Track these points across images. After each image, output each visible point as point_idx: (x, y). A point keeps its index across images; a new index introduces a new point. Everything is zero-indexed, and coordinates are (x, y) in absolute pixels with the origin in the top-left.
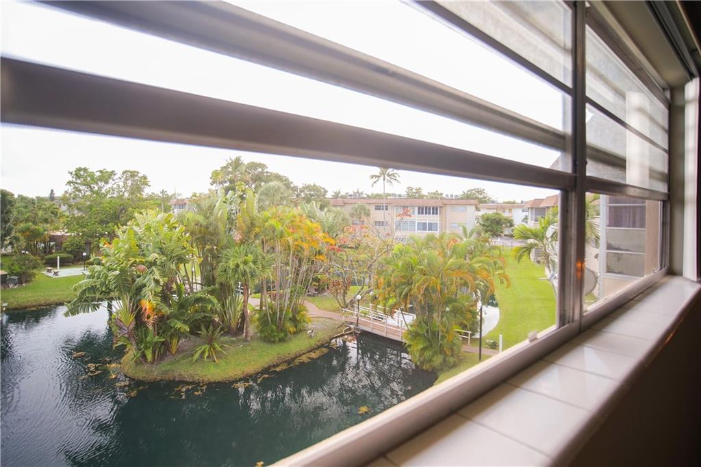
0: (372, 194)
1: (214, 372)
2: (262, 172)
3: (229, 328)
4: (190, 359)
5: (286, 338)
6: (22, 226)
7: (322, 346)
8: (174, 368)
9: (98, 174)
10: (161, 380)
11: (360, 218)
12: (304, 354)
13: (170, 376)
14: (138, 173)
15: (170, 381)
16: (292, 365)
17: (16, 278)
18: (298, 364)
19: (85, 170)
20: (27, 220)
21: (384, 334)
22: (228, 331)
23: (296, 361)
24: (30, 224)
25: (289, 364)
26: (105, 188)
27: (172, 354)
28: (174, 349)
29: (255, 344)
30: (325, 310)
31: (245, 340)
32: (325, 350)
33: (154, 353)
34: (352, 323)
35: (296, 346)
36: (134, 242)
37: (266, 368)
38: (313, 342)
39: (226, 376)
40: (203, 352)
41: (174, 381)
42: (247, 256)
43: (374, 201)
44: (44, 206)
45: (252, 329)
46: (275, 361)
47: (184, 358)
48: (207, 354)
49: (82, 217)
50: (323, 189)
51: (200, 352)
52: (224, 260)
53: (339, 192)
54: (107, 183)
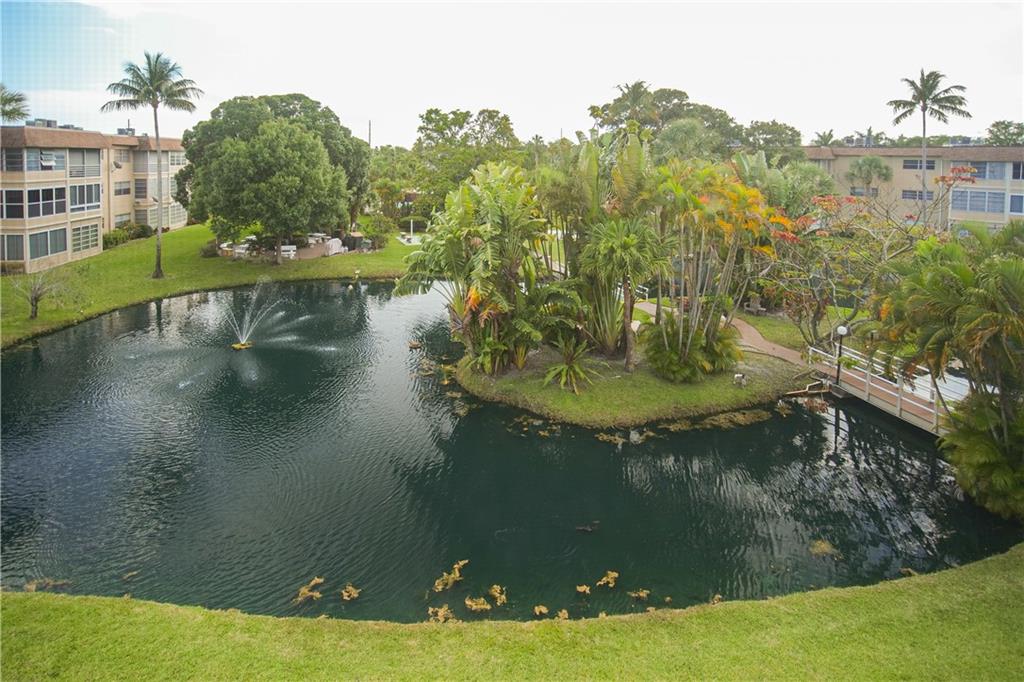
0: (902, 137)
1: (573, 408)
2: (680, 106)
3: (603, 344)
4: (541, 380)
5: (694, 379)
6: (380, 181)
7: (760, 405)
8: (518, 390)
9: (451, 116)
10: (500, 402)
11: (869, 183)
12: (724, 412)
13: (510, 399)
14: (498, 112)
15: (511, 405)
16: (697, 427)
17: (370, 241)
18: (708, 427)
19: (437, 112)
20: (386, 175)
21: (895, 411)
22: (599, 349)
23: (707, 421)
24: (388, 179)
25: (693, 424)
26: (460, 134)
27: (517, 367)
28: (520, 362)
29: (639, 377)
30: (776, 342)
31: (626, 369)
32: (765, 415)
33: (493, 361)
34: (825, 376)
35: (712, 395)
36: (472, 206)
37: (652, 421)
38: (744, 395)
39: (588, 419)
40: (559, 375)
41: (515, 407)
42: (628, 237)
43: (901, 152)
44: (402, 159)
45: (638, 354)
46: (670, 413)
47: (532, 377)
48: (563, 380)
49: (434, 172)
50: (792, 129)
51: (553, 373)
52: (593, 239)
53: (831, 136)
54: (461, 127)
